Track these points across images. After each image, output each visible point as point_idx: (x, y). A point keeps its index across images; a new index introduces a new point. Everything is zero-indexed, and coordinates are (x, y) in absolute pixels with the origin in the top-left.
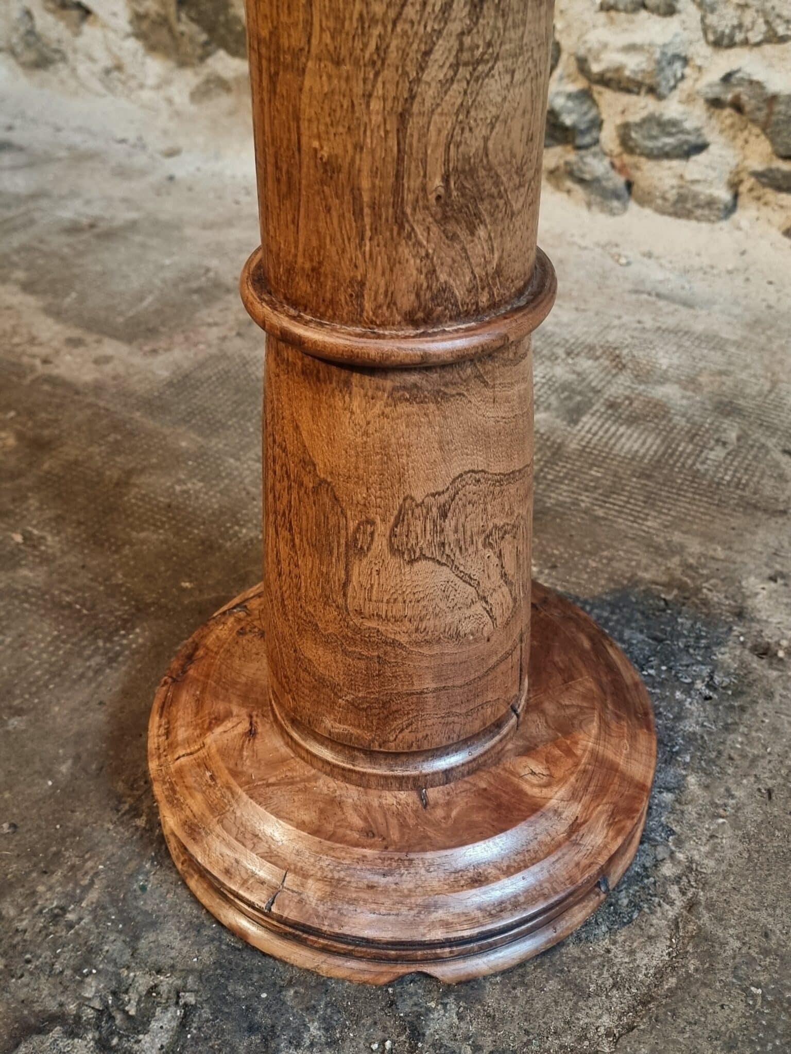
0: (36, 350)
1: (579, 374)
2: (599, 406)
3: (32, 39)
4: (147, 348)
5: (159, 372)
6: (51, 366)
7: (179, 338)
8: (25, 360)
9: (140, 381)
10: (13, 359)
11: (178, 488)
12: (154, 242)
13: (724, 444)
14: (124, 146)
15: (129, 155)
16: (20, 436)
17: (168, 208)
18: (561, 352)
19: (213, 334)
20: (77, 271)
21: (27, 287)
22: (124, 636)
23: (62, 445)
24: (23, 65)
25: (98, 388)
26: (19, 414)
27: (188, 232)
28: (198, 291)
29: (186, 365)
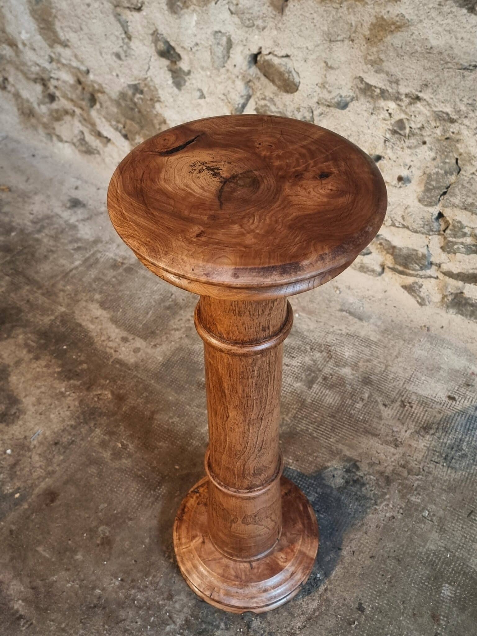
0: (110, 344)
1: (314, 361)
2: (320, 379)
3: (83, 143)
4: (152, 344)
5: (158, 358)
6: (118, 353)
7: (164, 338)
8: (108, 350)
9: (152, 363)
10: (103, 350)
11: (170, 421)
13: (363, 400)
16: (112, 393)
18: (308, 348)
19: (177, 335)
20: (120, 294)
21: (102, 305)
22: (159, 490)
23: (128, 398)
24: (79, 151)
25: (136, 366)
26: (110, 381)
28: (169, 308)
29: (168, 353)
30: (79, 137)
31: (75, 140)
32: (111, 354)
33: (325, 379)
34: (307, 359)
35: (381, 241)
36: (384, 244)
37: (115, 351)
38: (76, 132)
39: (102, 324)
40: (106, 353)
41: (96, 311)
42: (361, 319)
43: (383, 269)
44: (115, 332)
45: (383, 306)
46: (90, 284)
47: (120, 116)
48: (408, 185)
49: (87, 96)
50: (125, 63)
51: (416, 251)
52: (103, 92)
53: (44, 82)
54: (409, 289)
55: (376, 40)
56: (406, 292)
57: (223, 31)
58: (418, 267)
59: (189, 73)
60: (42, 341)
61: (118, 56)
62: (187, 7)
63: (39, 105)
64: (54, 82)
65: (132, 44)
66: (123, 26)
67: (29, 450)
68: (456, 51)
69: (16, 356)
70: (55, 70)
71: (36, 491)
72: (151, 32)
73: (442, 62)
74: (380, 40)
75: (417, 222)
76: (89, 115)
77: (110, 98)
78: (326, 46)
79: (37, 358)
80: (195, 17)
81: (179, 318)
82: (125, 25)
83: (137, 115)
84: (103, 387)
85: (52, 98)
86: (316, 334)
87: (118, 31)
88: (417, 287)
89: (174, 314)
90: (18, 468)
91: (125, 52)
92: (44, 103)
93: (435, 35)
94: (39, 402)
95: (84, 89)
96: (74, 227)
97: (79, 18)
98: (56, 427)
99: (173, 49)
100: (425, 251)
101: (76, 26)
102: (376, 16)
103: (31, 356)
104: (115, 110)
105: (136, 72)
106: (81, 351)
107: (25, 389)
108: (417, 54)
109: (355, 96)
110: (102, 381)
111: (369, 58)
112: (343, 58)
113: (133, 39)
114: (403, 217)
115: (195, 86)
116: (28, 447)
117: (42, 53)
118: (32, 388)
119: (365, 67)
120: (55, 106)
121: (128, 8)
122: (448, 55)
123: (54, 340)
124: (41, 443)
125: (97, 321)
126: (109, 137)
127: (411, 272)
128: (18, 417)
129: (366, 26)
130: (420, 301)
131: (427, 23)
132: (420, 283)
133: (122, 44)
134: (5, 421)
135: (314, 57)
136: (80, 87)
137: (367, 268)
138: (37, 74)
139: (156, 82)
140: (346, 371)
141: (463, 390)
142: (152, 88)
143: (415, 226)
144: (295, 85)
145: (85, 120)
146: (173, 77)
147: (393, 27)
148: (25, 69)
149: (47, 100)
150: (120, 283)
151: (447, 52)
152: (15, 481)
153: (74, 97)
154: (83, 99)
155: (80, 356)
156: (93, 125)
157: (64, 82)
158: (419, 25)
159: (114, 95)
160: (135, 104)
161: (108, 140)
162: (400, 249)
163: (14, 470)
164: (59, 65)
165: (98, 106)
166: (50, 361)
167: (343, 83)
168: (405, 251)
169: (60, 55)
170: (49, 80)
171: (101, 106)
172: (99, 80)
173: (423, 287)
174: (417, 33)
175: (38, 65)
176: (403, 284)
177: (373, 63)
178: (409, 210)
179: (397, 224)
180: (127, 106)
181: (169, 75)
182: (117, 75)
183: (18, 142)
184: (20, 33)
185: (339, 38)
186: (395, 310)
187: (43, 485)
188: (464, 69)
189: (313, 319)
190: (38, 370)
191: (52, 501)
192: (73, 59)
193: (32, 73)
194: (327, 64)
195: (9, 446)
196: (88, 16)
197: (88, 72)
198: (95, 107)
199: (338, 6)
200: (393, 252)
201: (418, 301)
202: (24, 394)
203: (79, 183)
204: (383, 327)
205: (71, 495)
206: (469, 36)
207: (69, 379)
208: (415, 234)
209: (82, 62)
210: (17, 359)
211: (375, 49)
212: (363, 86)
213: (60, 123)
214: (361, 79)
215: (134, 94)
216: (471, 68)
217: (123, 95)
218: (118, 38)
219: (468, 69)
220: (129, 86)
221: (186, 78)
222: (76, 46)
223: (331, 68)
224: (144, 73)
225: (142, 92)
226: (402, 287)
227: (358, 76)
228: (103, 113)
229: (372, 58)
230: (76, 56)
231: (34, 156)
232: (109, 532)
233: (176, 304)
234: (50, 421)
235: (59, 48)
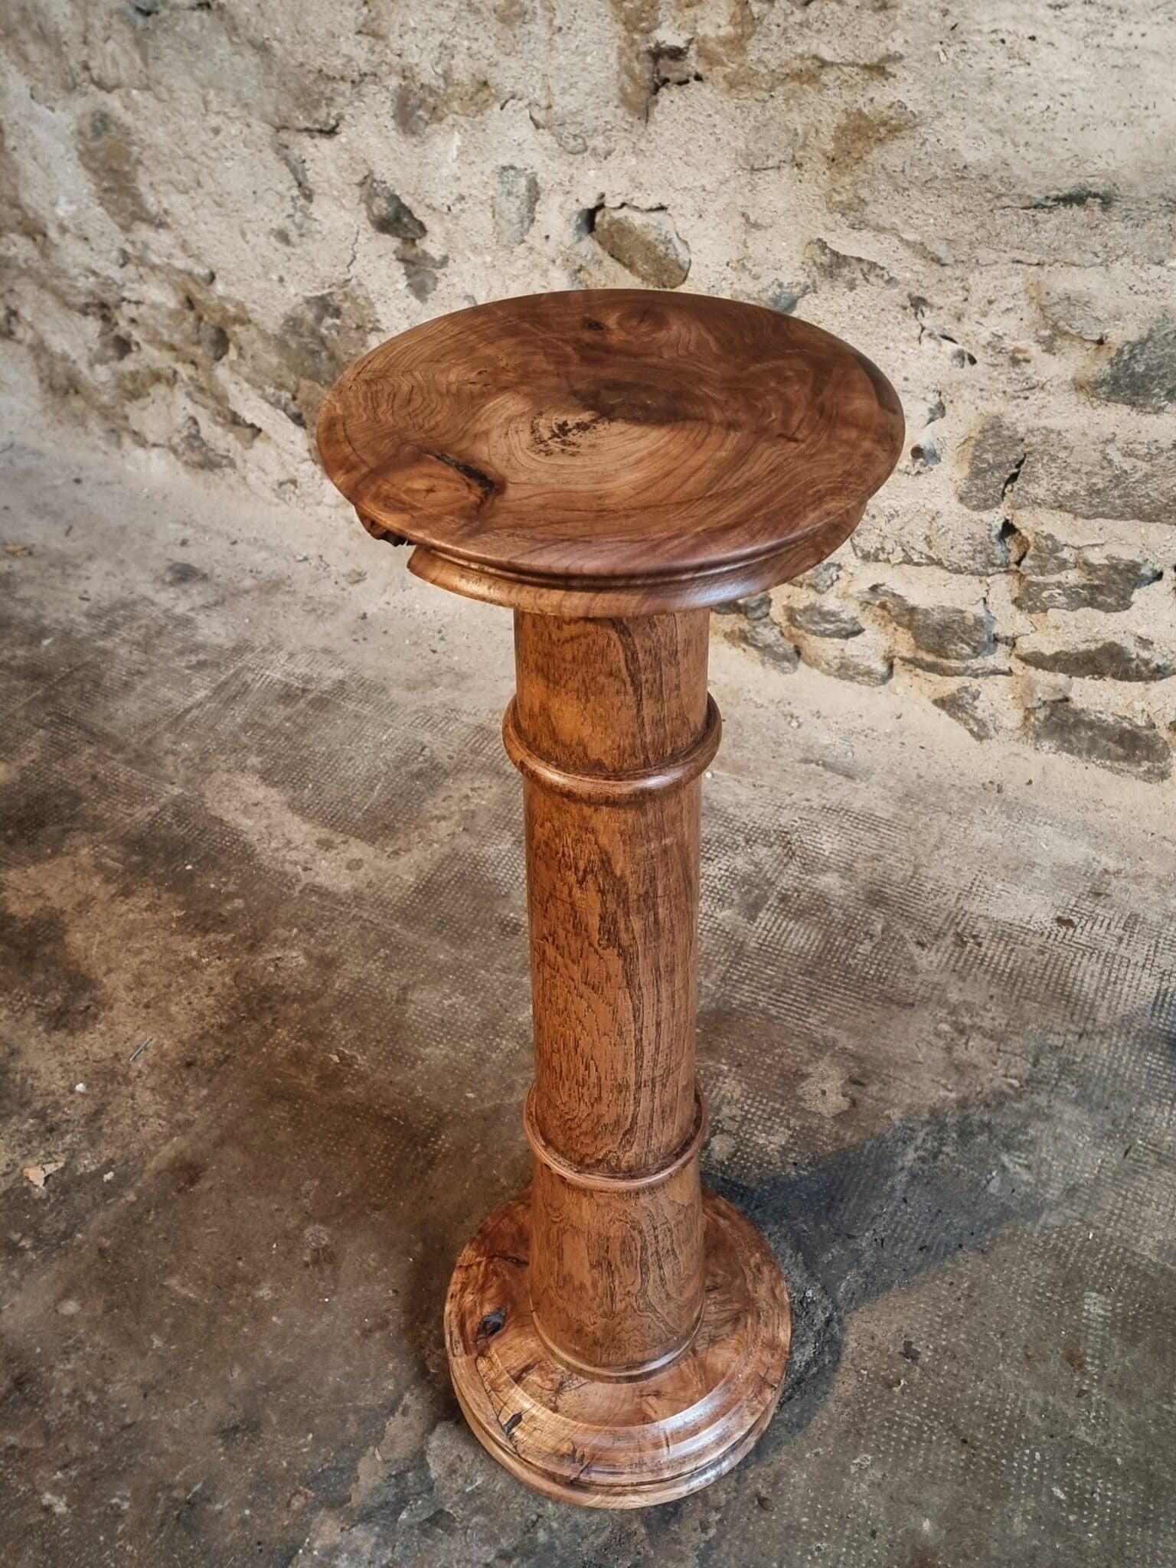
0: (293, 855)
1: (756, 865)
2: (772, 900)
3: (196, 444)
4: (389, 849)
5: (406, 877)
6: (313, 873)
7: (415, 837)
8: (288, 867)
9: (392, 888)
10: (278, 867)
12: (367, 710)
13: (872, 936)
14: (306, 564)
15: (315, 581)
16: (308, 955)
17: (371, 662)
18: (740, 839)
19: (444, 828)
20: (305, 753)
21: (266, 776)
23: (344, 963)
24: (186, 463)
25: (358, 897)
26: (300, 931)
27: (396, 694)
28: (419, 775)
29: (427, 867)
30: (185, 433)
31: (176, 440)
32: (297, 875)
33: (784, 899)
34: (740, 862)
35: (884, 598)
36: (890, 605)
37: (305, 869)
38: (180, 419)
39: (269, 816)
40: (285, 874)
41: (253, 789)
42: (849, 776)
43: (891, 667)
44: (301, 831)
45: (896, 747)
46: (235, 736)
47: (285, 371)
48: (935, 467)
49: (208, 334)
50: (299, 251)
51: (962, 612)
52: (245, 322)
53: (104, 310)
54: (950, 704)
55: (848, 161)
56: (943, 713)
57: (519, 165)
58: (967, 650)
59: (445, 261)
60: (135, 858)
61: (283, 237)
62: (440, 120)
63: (91, 365)
64: (129, 310)
65: (313, 208)
66: (294, 171)
67: (127, 1081)
68: (1017, 170)
69: (78, 892)
70: (132, 281)
71: (152, 1165)
72: (358, 178)
73: (989, 196)
74: (857, 161)
75: (959, 547)
76: (211, 377)
77: (262, 333)
78: (743, 181)
79: (126, 893)
80: (457, 140)
81: (444, 794)
82: (299, 167)
83: (325, 366)
84: (284, 944)
85: (123, 346)
86: (756, 811)
87: (284, 183)
88: (968, 698)
89: (433, 787)
90: (105, 1120)
91: (300, 227)
92: (102, 360)
93: (970, 142)
94: (140, 981)
95: (200, 319)
96: (185, 622)
97: (194, 160)
98: (186, 1029)
99: (409, 212)
100: (979, 610)
101: (186, 178)
102: (845, 111)
103: (112, 889)
104: (275, 360)
105: (324, 270)
106: (228, 873)
107: (106, 957)
108: (937, 184)
109: (809, 282)
110: (281, 932)
111: (837, 198)
112: (781, 205)
113: (315, 198)
114: (928, 540)
115: (458, 290)
116: (125, 1076)
117: (104, 245)
118: (122, 956)
119: (829, 219)
120: (129, 364)
121: (307, 130)
122: (1001, 180)
123: (161, 855)
124: (153, 1066)
125: (257, 810)
126: (258, 424)
127: (954, 663)
128: (95, 1017)
129: (827, 133)
130: (976, 729)
131: (952, 118)
132: (972, 689)
133: (292, 211)
134: (65, 1026)
135: (718, 206)
136: (191, 317)
137: (856, 666)
138: (92, 293)
139: (370, 288)
140: (829, 882)
141: (1087, 905)
142: (361, 301)
143: (955, 556)
144: (680, 267)
145: (201, 389)
146: (408, 275)
147: (882, 130)
148: (62, 284)
149: (111, 352)
150: (303, 730)
151: (998, 175)
152: (102, 1146)
153: (177, 339)
154: (198, 343)
155: (225, 884)
156: (221, 399)
157: (154, 306)
158: (938, 125)
159: (273, 325)
160: (322, 341)
161: (257, 431)
162: (926, 613)
163: (98, 1124)
164: (142, 270)
165: (233, 354)
166: (159, 898)
167: (784, 256)
168: (937, 616)
169: (146, 245)
170: (118, 306)
171: (241, 355)
172: (238, 293)
173: (981, 697)
174: (933, 139)
175: (94, 273)
176: (936, 696)
177: (845, 209)
178: (940, 522)
179: (916, 558)
180: (303, 347)
181: (398, 271)
182: (281, 280)
183: (40, 455)
184: (54, 204)
185: (770, 163)
186: (923, 754)
187: (167, 1151)
188: (1035, 207)
189: (745, 781)
190: (131, 916)
191: (192, 1181)
192: (177, 252)
193: (80, 293)
194: (747, 219)
195: (79, 1076)
196: (214, 154)
197: (212, 277)
198: (224, 359)
199: (766, 95)
200: (911, 620)
201: (971, 731)
202: (104, 968)
203: (188, 532)
204: (900, 792)
205: (234, 1167)
206: (1040, 138)
207: (206, 931)
208: (955, 576)
209: (197, 258)
210: (81, 897)
211: (847, 180)
212: (825, 260)
213: (141, 402)
214: (823, 245)
215: (319, 319)
216: (1050, 203)
217: (293, 323)
218: (282, 197)
219: (1044, 207)
220: (308, 301)
221: (438, 273)
222: (185, 222)
223: (756, 226)
224: (342, 268)
225: (337, 313)
226: (935, 702)
227: (815, 237)
228: (245, 370)
229: (844, 197)
230: (184, 246)
231: (78, 481)
232: (331, 1237)
233: (436, 768)
234: (171, 1019)
235: (143, 232)
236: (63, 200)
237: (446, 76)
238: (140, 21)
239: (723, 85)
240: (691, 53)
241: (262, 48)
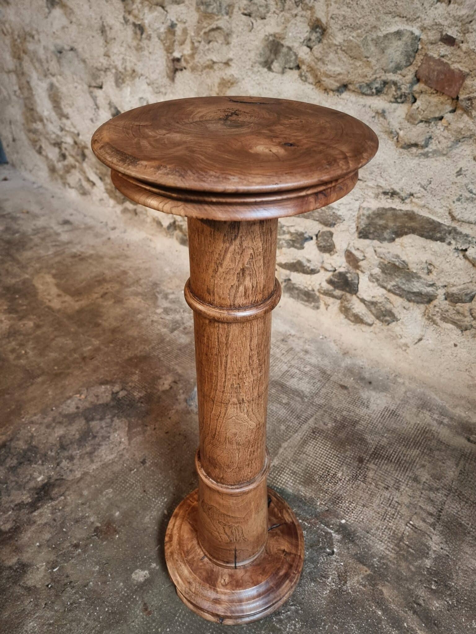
0: (48, 297)
3: (81, 187)
4: (76, 299)
5: (76, 308)
6: (50, 303)
7: (86, 296)
9: (70, 310)
12: (94, 263)
14: (101, 224)
15: (101, 228)
17: (103, 250)
20: (69, 271)
21: (54, 276)
24: (79, 193)
27: (105, 260)
28: (98, 281)
29: (84, 305)
32: (46, 302)
37: (49, 301)
38: (77, 180)
39: (48, 286)
40: (43, 302)
41: (48, 279)
46: (52, 264)
49: (81, 152)
50: (96, 125)
52: (86, 147)
53: (59, 145)
57: (144, 97)
61: (92, 121)
62: (125, 83)
63: (57, 162)
64: (64, 145)
65: (99, 112)
70: (64, 136)
72: (108, 102)
76: (82, 166)
80: (129, 89)
81: (101, 287)
82: (95, 99)
85: (64, 157)
87: (92, 104)
91: (96, 117)
92: (60, 161)
95: (78, 147)
97: (72, 97)
101: (70, 103)
102: (220, 78)
110: (31, 317)
113: (100, 109)
117: (56, 125)
120: (66, 163)
121: (96, 87)
125: (46, 284)
126: (93, 181)
129: (216, 85)
131: (246, 80)
133: (94, 113)
136: (76, 147)
138: (55, 140)
145: (81, 170)
147: (229, 84)
148: (48, 137)
149: (61, 159)
150: (73, 265)
153: (74, 154)
154: (78, 155)
155: (24, 302)
156: (84, 172)
157: (69, 144)
158: (243, 82)
161: (94, 184)
164: (66, 132)
165: (86, 159)
169: (65, 125)
170: (62, 144)
171: (88, 160)
172: (84, 139)
174: (242, 87)
175: (55, 133)
184: (43, 111)
192: (71, 126)
193: (52, 140)
196: (76, 95)
197: (79, 134)
198: (85, 161)
199: (201, 73)
209: (76, 128)
213: (69, 174)
218: (91, 108)
222: (72, 117)
228: (89, 164)
230: (72, 124)
231: (53, 197)
235: (64, 120)
236: (45, 110)
237: (125, 69)
238: (59, 55)
239: (190, 70)
240: (182, 60)
241: (84, 61)
